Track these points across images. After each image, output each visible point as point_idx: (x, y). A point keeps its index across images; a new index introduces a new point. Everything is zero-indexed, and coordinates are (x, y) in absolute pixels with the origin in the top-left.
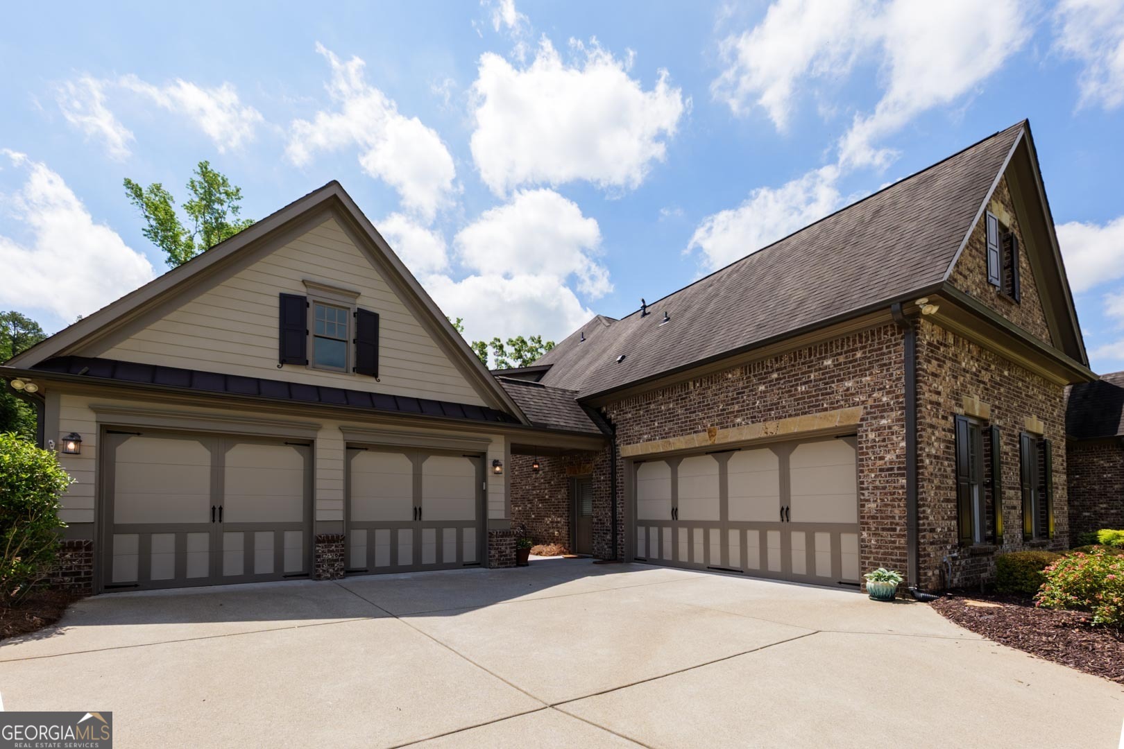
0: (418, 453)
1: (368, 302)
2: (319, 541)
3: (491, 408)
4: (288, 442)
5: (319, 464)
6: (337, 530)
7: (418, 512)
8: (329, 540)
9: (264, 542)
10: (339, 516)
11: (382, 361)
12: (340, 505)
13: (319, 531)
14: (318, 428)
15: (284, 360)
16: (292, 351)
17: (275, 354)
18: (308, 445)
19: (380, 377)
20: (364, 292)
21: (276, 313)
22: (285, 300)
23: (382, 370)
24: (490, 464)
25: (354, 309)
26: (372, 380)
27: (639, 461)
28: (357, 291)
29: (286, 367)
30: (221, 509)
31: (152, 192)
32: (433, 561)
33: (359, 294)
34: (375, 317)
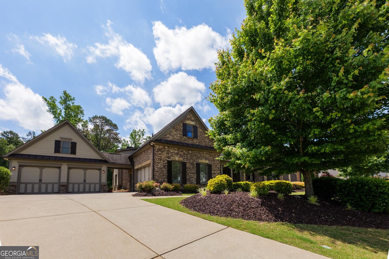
0: (85, 169)
1: (74, 141)
2: (61, 186)
3: (103, 159)
4: (56, 167)
5: (62, 171)
6: (66, 184)
7: (85, 181)
8: (63, 186)
10: (66, 181)
11: (77, 151)
12: (66, 179)
13: (61, 184)
14: (62, 164)
15: (55, 152)
16: (57, 150)
17: (54, 151)
18: (60, 168)
19: (76, 154)
20: (73, 138)
21: (54, 144)
22: (56, 141)
23: (76, 153)
24: (102, 171)
25: (71, 142)
26: (75, 155)
27: (138, 170)
29: (56, 154)
30: (41, 180)
31: (50, 99)
33: (72, 139)
34: (75, 143)
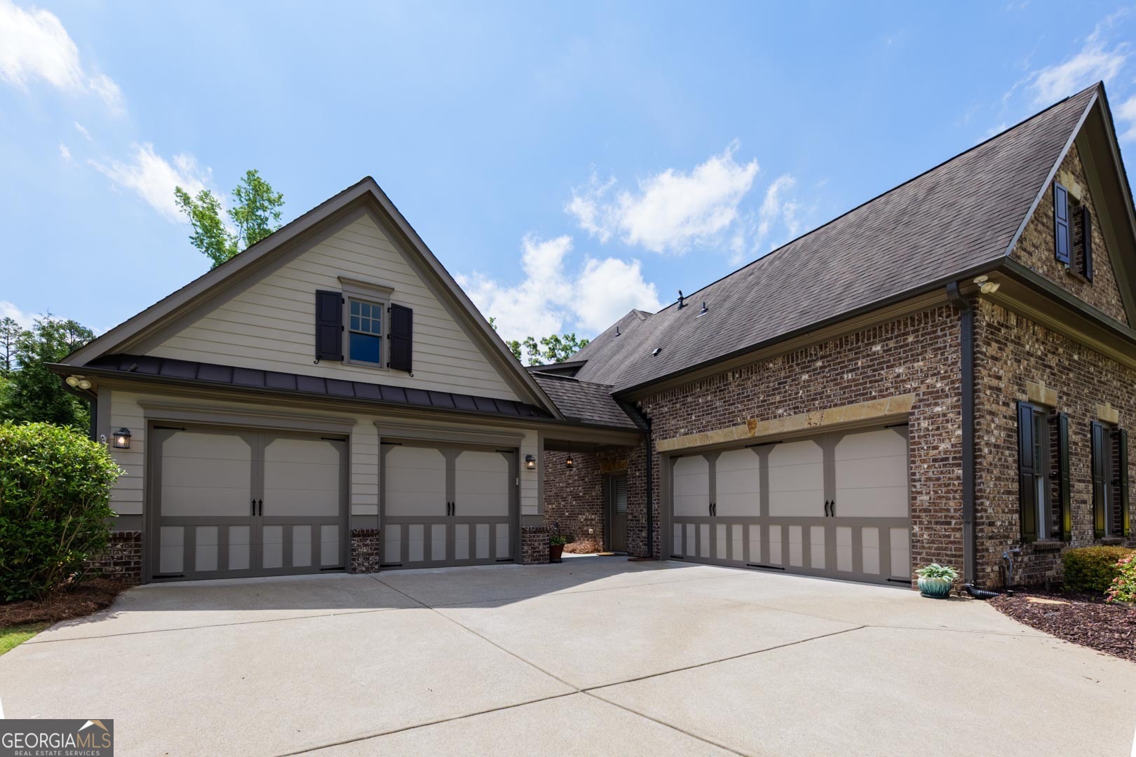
0: (451, 448)
1: (402, 298)
2: (354, 535)
3: (524, 402)
4: (324, 437)
5: (354, 459)
6: (373, 525)
7: (451, 507)
8: (364, 534)
9: (302, 536)
10: (374, 511)
11: (415, 356)
12: (375, 500)
13: (355, 526)
14: (354, 423)
15: (320, 356)
16: (327, 349)
17: (312, 351)
18: (343, 440)
19: (413, 372)
20: (397, 287)
21: (313, 309)
22: (321, 295)
23: (415, 365)
24: (523, 460)
25: (388, 305)
26: (406, 375)
27: (674, 456)
28: (393, 287)
29: (322, 363)
30: (261, 502)
31: (201, 199)
32: (467, 557)
33: (393, 289)
34: (408, 313)
